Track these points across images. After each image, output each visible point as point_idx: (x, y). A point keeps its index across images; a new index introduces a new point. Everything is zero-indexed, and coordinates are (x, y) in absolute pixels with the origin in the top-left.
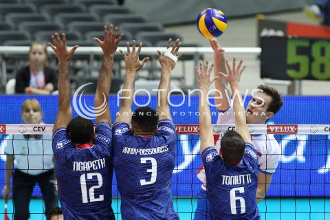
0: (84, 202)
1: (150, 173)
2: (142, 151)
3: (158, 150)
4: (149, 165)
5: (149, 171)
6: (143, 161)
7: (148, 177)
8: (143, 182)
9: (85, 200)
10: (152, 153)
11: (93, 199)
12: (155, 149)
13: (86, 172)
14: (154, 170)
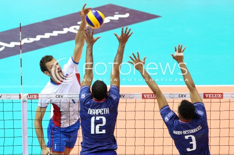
0: (92, 133)
1: (192, 144)
2: (185, 132)
3: (194, 131)
4: (190, 140)
5: (191, 143)
6: (187, 137)
7: (191, 147)
8: (189, 150)
9: (92, 132)
10: (191, 132)
11: (98, 132)
12: (192, 130)
13: (96, 116)
14: (194, 143)
